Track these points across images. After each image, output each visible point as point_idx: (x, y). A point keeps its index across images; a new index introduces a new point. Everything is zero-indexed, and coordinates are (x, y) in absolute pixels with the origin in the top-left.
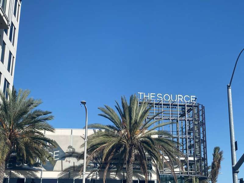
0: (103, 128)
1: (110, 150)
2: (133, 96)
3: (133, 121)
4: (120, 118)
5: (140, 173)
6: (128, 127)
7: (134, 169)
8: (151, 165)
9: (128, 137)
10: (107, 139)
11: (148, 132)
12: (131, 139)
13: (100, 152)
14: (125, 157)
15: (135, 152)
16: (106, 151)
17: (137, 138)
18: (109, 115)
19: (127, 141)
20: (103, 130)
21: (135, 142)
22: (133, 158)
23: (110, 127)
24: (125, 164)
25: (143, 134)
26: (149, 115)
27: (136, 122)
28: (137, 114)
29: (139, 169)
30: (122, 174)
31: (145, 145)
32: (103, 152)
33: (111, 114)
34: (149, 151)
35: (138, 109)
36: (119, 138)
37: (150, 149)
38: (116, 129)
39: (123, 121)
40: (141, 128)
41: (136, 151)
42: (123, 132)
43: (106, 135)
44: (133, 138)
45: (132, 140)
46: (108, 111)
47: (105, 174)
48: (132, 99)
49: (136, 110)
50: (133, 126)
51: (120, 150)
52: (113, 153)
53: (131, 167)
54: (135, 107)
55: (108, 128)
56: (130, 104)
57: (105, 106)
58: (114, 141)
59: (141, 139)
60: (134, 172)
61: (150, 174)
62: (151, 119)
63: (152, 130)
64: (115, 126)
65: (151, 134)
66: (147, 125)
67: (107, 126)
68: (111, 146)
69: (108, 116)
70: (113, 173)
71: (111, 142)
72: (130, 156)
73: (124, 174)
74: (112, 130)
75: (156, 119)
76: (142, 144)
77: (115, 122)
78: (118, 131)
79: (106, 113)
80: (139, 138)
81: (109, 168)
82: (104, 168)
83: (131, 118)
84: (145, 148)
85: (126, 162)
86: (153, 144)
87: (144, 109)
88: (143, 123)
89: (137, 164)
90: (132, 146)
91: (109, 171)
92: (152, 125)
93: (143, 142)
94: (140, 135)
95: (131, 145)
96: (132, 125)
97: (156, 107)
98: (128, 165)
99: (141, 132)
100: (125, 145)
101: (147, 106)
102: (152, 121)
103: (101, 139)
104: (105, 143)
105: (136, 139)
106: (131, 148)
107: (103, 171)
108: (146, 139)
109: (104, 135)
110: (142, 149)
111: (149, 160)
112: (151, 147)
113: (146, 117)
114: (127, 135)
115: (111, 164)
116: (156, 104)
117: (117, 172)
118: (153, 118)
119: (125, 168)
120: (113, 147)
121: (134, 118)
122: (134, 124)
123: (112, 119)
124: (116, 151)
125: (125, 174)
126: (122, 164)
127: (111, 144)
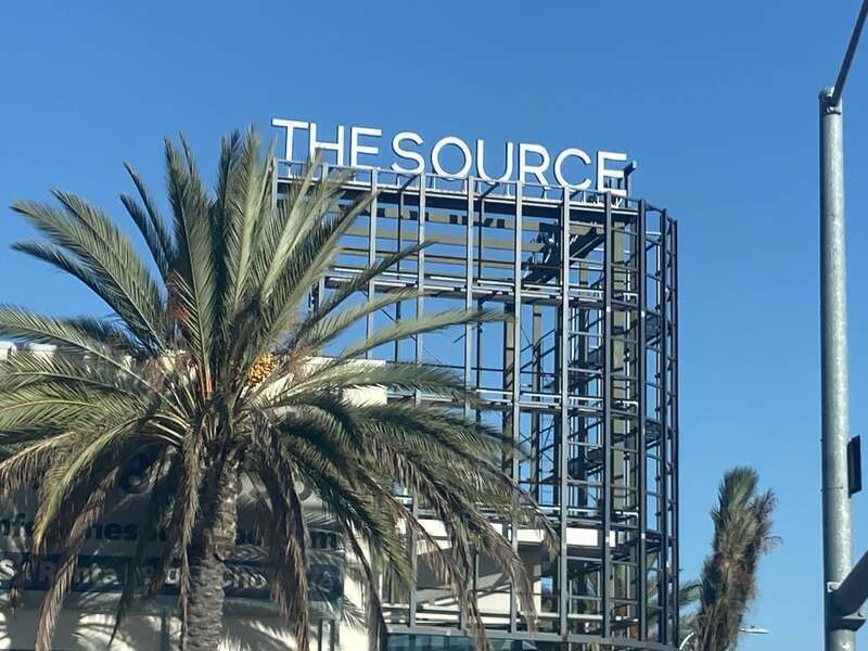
0: (44, 339)
1: (82, 472)
2: (243, 141)
3: (235, 299)
4: (156, 275)
5: (271, 619)
6: (204, 336)
7: (229, 592)
8: (335, 570)
9: (198, 396)
10: (63, 408)
11: (331, 366)
12: (222, 408)
13: (17, 484)
14: (179, 519)
15: (239, 487)
16: (59, 482)
17: (258, 401)
18: (85, 256)
19: (196, 418)
20: (43, 352)
21: (245, 426)
22: (227, 529)
23: (89, 329)
24: (177, 563)
25: (297, 381)
26: (336, 262)
27: (253, 305)
28: (262, 258)
29: (265, 595)
30: (155, 622)
31: (304, 447)
32: (36, 486)
33: (96, 251)
34: (326, 486)
35: (268, 223)
36: (146, 401)
37: (333, 471)
38: (127, 347)
39: (172, 294)
40: (282, 339)
41: (248, 486)
42: (168, 362)
43: (59, 380)
44: (231, 405)
45: (224, 417)
46: (77, 232)
47: (49, 622)
48: (234, 161)
49: (257, 227)
50: (233, 330)
51: (144, 477)
52: (99, 495)
53: (214, 580)
54: (252, 212)
55: (72, 336)
56: (222, 190)
57: (61, 199)
58: (113, 418)
59: (282, 411)
60: (229, 613)
61: (327, 629)
62: (346, 290)
63: (356, 355)
64: (120, 326)
65: (344, 383)
66: (324, 327)
67: (72, 324)
68: (89, 452)
69: (76, 261)
70: (99, 618)
71: (89, 428)
72: (209, 514)
73: (165, 627)
74: (104, 350)
75: (378, 289)
76: (285, 441)
77: (119, 303)
78: (140, 358)
79: (65, 244)
80: (267, 405)
81: (76, 587)
82: (43, 585)
83: (222, 281)
84: (308, 467)
85: (181, 550)
86: (356, 440)
87: (308, 225)
88: (299, 309)
89: (251, 566)
90: (225, 453)
91: (74, 605)
92: (356, 325)
93: (290, 427)
94: (275, 389)
95: (217, 450)
96: (227, 322)
97: (381, 213)
98: (194, 573)
99: (286, 368)
100: (180, 448)
101: (326, 208)
102: (355, 304)
103: (31, 404)
104: (52, 431)
105: (253, 410)
106: (219, 467)
107: (37, 608)
108: (315, 410)
109: (49, 380)
110: (286, 471)
111: (325, 538)
112: (340, 461)
113: (316, 274)
114: (197, 385)
115: (85, 562)
116: (384, 197)
117: (119, 611)
118: (361, 285)
119: (174, 590)
120: (103, 460)
121: (241, 275)
122: (241, 316)
123: (100, 282)
124: (124, 484)
125: (175, 625)
126: (156, 565)
127: (87, 439)
